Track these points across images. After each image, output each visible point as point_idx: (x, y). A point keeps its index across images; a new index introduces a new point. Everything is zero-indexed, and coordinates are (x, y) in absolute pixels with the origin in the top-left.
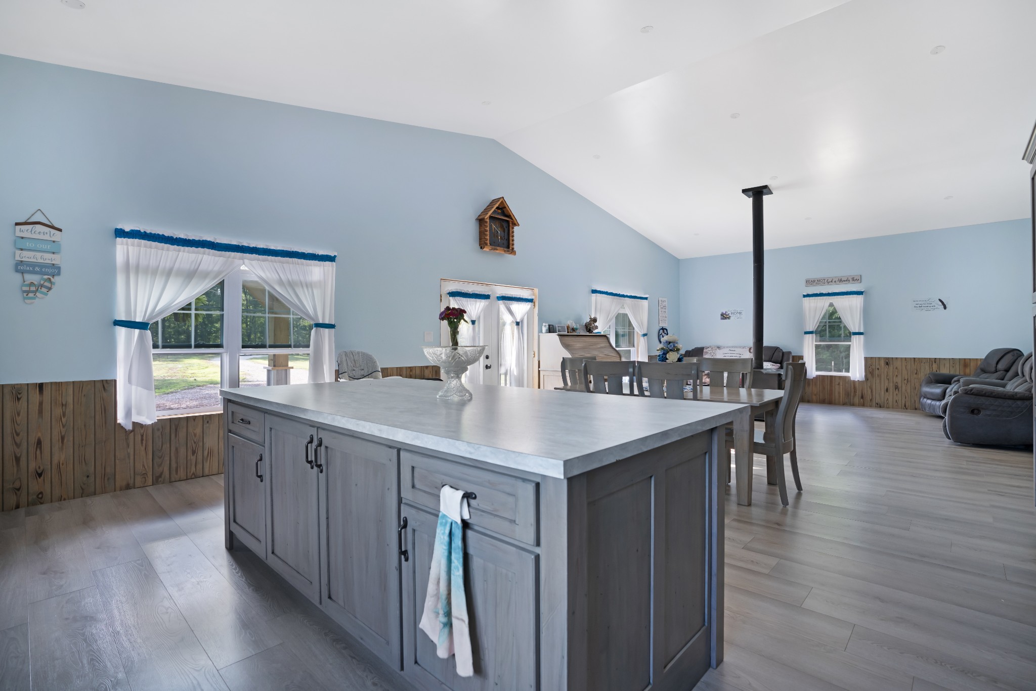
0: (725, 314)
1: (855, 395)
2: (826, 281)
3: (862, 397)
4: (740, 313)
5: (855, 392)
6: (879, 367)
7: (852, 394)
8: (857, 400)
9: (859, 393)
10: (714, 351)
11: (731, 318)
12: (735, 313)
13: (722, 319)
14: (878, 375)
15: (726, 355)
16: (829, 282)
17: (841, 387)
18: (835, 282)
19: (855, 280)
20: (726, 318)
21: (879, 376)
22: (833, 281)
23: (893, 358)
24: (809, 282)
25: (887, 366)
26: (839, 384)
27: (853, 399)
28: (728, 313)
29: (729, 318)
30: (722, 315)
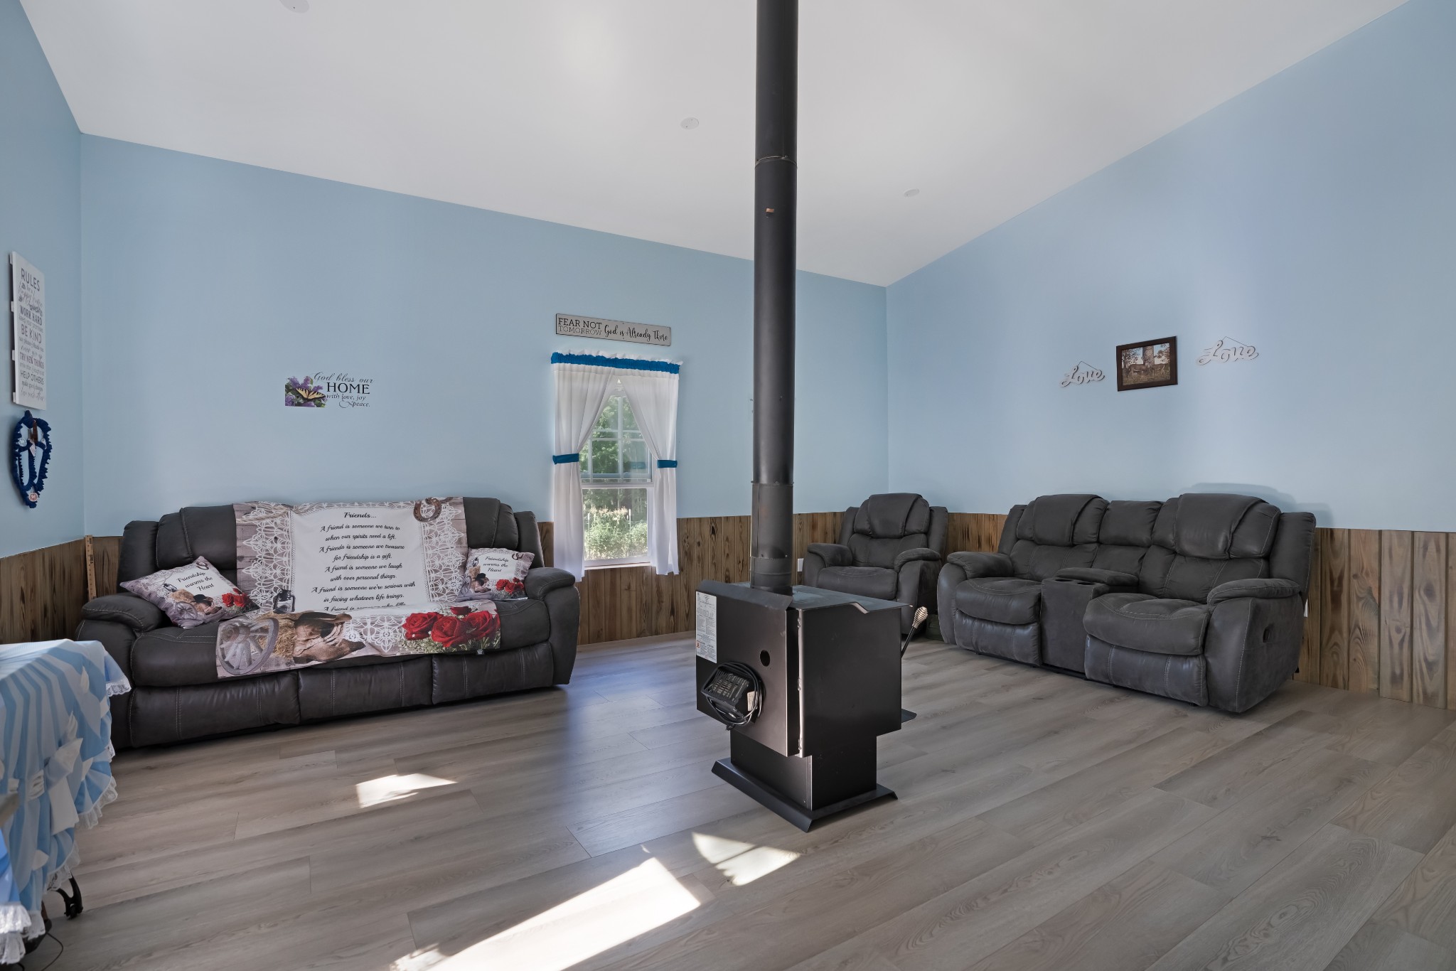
0: (304, 387)
1: (659, 610)
2: (602, 327)
3: (672, 612)
4: (362, 388)
5: (660, 602)
6: (699, 539)
7: (655, 608)
8: (663, 620)
9: (666, 604)
10: (278, 521)
11: (329, 403)
12: (343, 388)
13: (290, 403)
14: (699, 557)
15: (336, 533)
16: (611, 331)
17: (633, 594)
18: (622, 333)
19: (659, 336)
20: (306, 402)
21: (701, 559)
22: (618, 331)
23: (721, 518)
24: (565, 324)
25: (713, 536)
26: (629, 588)
27: (657, 619)
28: (316, 384)
29: (319, 402)
30: (292, 388)
